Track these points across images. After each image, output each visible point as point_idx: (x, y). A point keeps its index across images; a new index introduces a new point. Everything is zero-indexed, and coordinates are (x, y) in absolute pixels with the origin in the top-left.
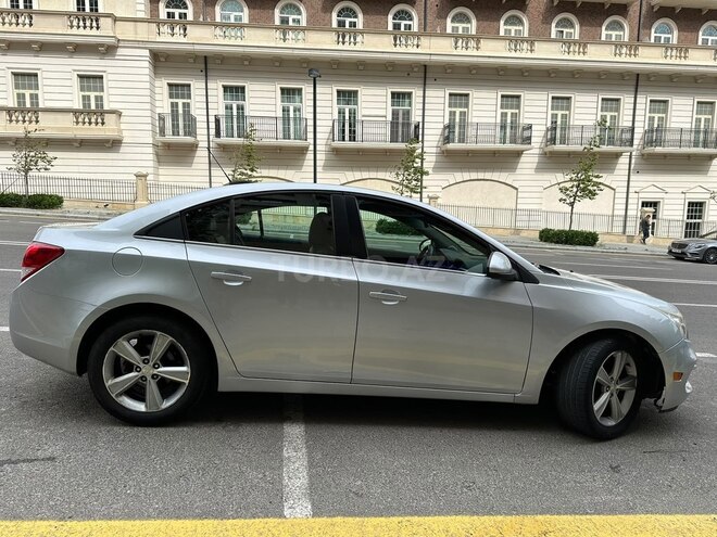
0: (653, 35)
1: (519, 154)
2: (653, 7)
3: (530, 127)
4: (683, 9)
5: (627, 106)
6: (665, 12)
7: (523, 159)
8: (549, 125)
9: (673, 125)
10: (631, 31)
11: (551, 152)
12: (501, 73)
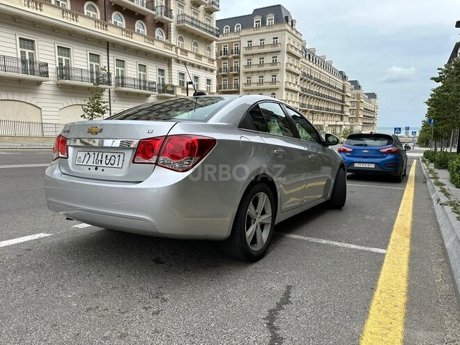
0: (113, 20)
1: (39, 83)
2: (111, 3)
3: (46, 65)
4: (127, 9)
5: (104, 60)
6: (118, 8)
7: (43, 87)
8: (58, 65)
9: (129, 76)
10: (101, 14)
11: (61, 84)
12: (17, 20)
